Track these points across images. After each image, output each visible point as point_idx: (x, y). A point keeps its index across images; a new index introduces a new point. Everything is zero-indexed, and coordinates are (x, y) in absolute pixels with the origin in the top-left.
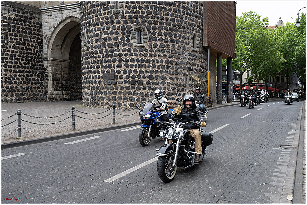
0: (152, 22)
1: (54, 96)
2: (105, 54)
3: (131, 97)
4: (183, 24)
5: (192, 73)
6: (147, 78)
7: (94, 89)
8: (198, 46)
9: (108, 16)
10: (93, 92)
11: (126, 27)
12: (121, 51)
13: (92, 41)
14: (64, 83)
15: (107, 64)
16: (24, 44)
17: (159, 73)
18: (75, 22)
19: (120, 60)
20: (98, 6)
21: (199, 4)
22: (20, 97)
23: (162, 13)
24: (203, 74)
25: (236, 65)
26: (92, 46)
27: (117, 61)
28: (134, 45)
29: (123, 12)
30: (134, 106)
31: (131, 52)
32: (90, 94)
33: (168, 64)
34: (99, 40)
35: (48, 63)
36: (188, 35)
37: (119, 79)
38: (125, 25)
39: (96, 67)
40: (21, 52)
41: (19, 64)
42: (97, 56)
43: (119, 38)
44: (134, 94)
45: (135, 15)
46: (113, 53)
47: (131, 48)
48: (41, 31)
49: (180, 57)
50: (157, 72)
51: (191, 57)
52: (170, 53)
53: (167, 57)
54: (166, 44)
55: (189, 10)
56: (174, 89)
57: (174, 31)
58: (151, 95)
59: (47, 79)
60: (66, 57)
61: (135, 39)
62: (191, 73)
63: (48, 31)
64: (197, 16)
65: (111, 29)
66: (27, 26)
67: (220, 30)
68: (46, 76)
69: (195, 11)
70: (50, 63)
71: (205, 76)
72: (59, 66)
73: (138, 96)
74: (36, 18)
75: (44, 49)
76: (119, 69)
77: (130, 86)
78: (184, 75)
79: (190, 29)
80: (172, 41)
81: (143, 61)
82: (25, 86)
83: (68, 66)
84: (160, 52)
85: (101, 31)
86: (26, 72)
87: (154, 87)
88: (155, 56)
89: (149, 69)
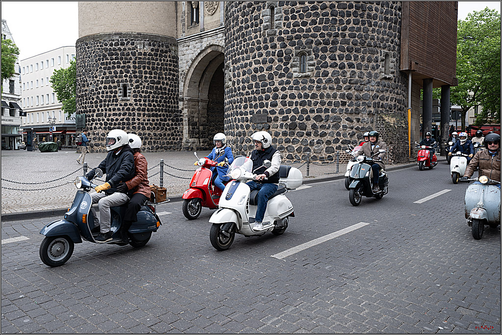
0: (322, 41)
1: (189, 144)
2: (255, 89)
3: (289, 146)
4: (369, 40)
5: (382, 112)
6: (312, 119)
7: (240, 136)
8: (393, 70)
9: (260, 39)
10: (239, 139)
11: (284, 52)
12: (276, 84)
13: (239, 74)
14: (201, 128)
15: (258, 102)
16: (159, 83)
17: (330, 112)
18: (216, 51)
19: (276, 97)
20: (246, 28)
21: (395, 9)
22: (153, 145)
23: (337, 28)
24: (399, 111)
25: (456, 96)
26: (238, 80)
27: (271, 98)
28: (295, 74)
29: (280, 33)
30: (293, 158)
31: (291, 85)
32: (235, 142)
33: (344, 99)
34: (248, 72)
35: (183, 103)
36: (375, 55)
37: (273, 122)
38: (283, 49)
39: (243, 107)
40: (155, 93)
41: (152, 107)
42: (244, 92)
43: (274, 67)
44: (293, 142)
45: (297, 35)
46: (266, 88)
47: (291, 80)
48: (177, 66)
49: (362, 88)
50: (327, 110)
51: (381, 87)
52: (347, 83)
53: (343, 89)
54: (342, 70)
55: (378, 19)
56: (352, 135)
57: (354, 52)
58: (317, 144)
59: (182, 124)
60: (205, 95)
61: (297, 67)
62: (380, 111)
63: (185, 65)
64: (391, 27)
65: (264, 56)
66: (163, 62)
67: (430, 44)
68: (182, 120)
69: (388, 20)
70: (187, 104)
71: (403, 115)
72: (196, 107)
73: (299, 145)
74: (172, 51)
75: (180, 87)
76: (273, 108)
77: (288, 130)
78: (368, 114)
79: (380, 47)
80: (351, 66)
81: (306, 96)
82: (158, 132)
83: (206, 107)
84: (332, 82)
85: (251, 59)
86: (160, 116)
87: (323, 132)
88: (325, 88)
89: (315, 108)
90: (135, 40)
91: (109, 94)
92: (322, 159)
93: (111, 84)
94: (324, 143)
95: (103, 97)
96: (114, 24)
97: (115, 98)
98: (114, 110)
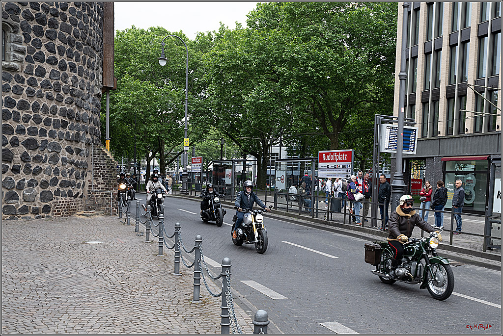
0: (34, 15)
5: (96, 141)
6: (21, 145)
17: (48, 135)
33: (65, 117)
49: (83, 105)
50: (43, 132)
52: (69, 94)
53: (64, 102)
54: (62, 72)
56: (72, 174)
57: (75, 47)
58: (29, 186)
78: (86, 144)
80: (72, 68)
81: (10, 103)
84: (50, 88)
87: (37, 167)
88: (40, 96)
89: (27, 126)
92: (36, 211)
94: (38, 186)
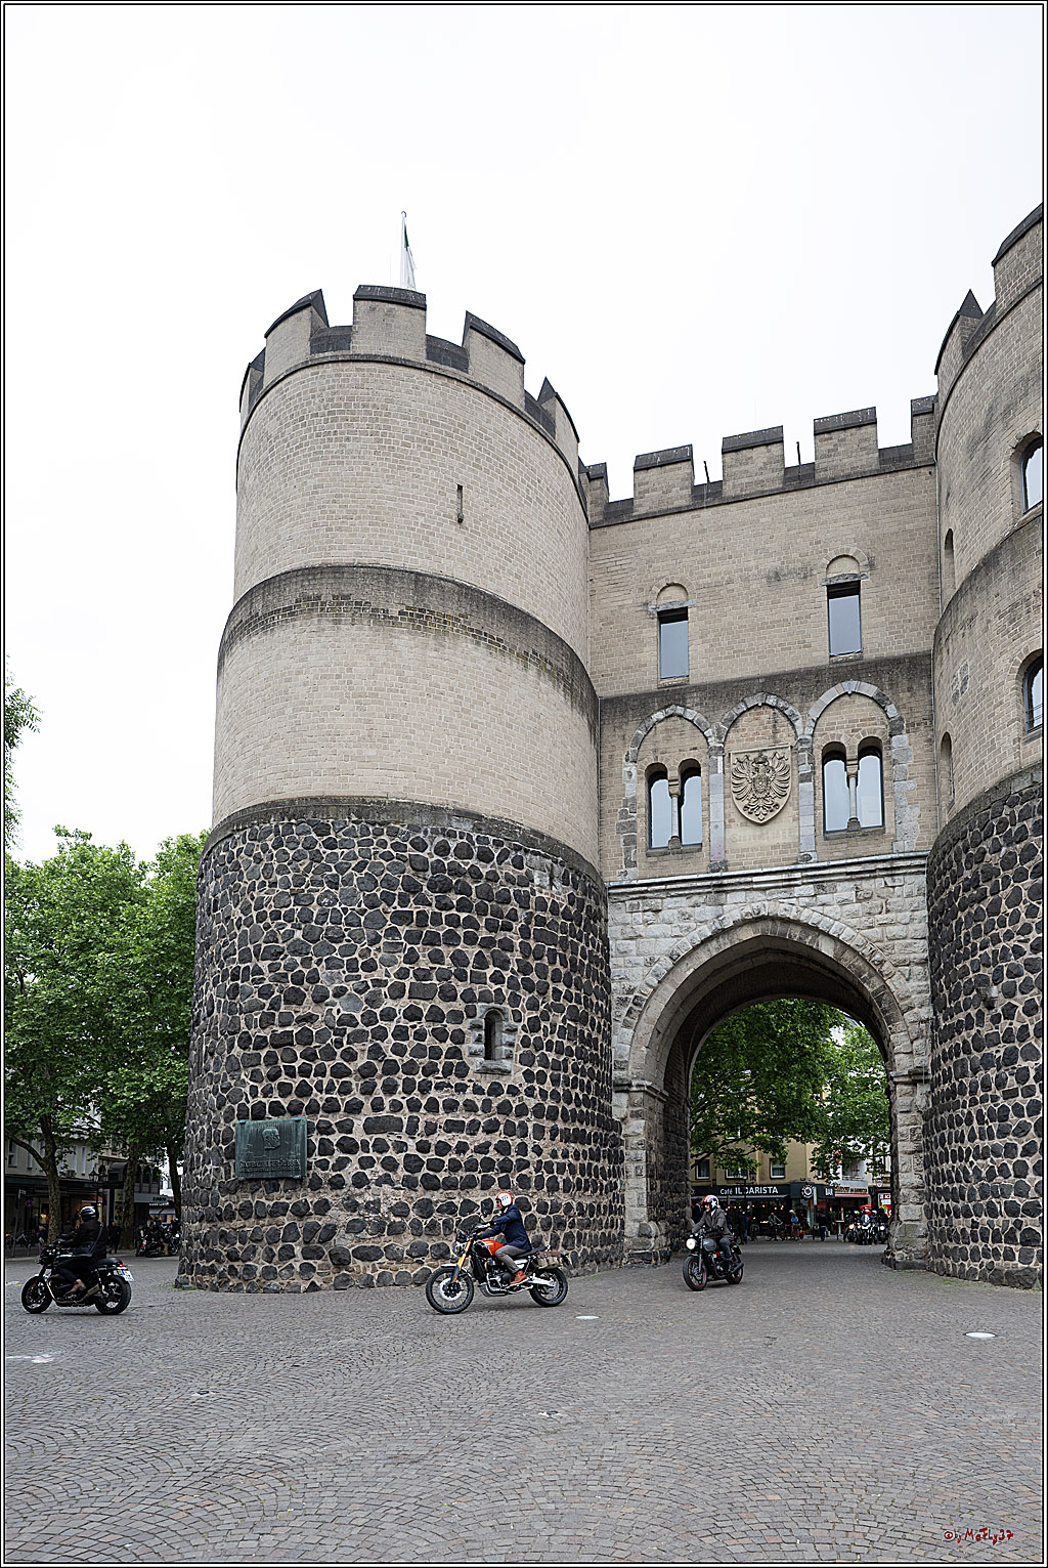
90: (526, 851)
91: (429, 1041)
93: (437, 1001)
95: (399, 1050)
96: (447, 775)
97: (455, 1061)
98: (451, 1106)
